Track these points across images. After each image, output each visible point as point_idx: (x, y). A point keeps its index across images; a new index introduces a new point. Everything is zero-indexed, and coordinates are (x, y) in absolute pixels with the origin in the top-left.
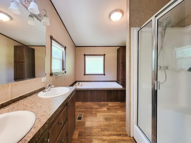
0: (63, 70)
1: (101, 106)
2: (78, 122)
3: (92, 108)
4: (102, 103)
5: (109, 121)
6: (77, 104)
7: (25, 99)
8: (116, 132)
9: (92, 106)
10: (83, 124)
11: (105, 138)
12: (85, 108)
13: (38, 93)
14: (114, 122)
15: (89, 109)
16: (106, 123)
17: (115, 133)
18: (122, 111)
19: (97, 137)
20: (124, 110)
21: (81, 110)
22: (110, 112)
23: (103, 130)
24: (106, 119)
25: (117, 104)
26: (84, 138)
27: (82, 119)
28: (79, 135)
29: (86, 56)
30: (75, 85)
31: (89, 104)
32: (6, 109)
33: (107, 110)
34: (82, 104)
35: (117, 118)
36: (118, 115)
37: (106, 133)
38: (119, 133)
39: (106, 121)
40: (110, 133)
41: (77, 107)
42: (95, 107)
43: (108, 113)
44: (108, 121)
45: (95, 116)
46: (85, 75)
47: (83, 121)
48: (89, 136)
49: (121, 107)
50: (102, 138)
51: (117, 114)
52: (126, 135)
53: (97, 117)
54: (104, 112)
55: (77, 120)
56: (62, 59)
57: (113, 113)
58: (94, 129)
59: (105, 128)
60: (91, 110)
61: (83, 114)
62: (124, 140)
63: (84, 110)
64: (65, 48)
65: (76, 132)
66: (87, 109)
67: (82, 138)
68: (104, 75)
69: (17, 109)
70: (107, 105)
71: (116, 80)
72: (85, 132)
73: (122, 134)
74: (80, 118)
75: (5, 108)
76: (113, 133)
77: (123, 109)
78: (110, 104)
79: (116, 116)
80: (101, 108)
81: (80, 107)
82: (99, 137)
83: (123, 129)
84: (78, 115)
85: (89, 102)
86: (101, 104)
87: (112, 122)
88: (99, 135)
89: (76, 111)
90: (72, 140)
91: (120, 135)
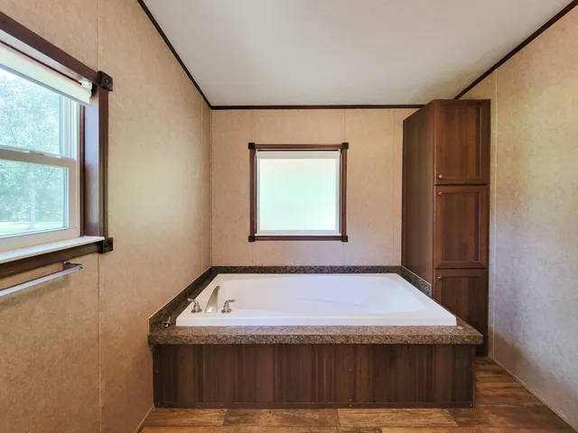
30: (191, 306)
46: (252, 238)
64: (101, 84)
68: (344, 238)
71: (398, 262)
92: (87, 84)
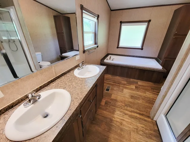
0: (95, 44)
1: (130, 83)
2: (106, 93)
3: (120, 83)
4: (132, 80)
5: (135, 99)
6: (107, 77)
7: (65, 76)
8: (140, 111)
9: (120, 81)
10: (110, 95)
11: (127, 112)
12: (113, 82)
13: (74, 70)
14: (140, 102)
15: (117, 83)
16: (131, 100)
17: (138, 111)
18: (152, 93)
19: (120, 109)
20: (154, 93)
21: (110, 83)
22: (138, 91)
23: (126, 106)
24: (132, 97)
25: (149, 85)
26: (109, 107)
27: (109, 91)
28: (106, 103)
29: (122, 24)
30: (106, 59)
31: (118, 78)
32: (54, 84)
33: (135, 88)
34: (111, 77)
35: (144, 98)
36: (146, 96)
37: (128, 108)
38: (141, 113)
39: (131, 98)
40: (132, 109)
41: (107, 79)
42: (123, 82)
43: (135, 91)
44: (133, 99)
45: (122, 91)
46: (118, 47)
47: (110, 93)
48: (113, 106)
49: (152, 89)
50: (124, 111)
51: (145, 94)
52: (149, 117)
53: (123, 92)
54: (132, 89)
55: (105, 91)
56: (94, 31)
57: (140, 93)
58: (119, 102)
59: (129, 104)
60: (119, 85)
61: (111, 86)
62: (145, 120)
63: (112, 83)
64: (98, 16)
65: (104, 100)
66: (115, 83)
67: (107, 106)
68: (142, 49)
69: (60, 85)
70: (137, 83)
72: (110, 102)
73: (144, 114)
74: (108, 90)
75: (53, 82)
76: (136, 111)
77: (154, 91)
78: (140, 83)
79: (143, 97)
80: (129, 85)
81: (109, 80)
82: (122, 110)
83: (147, 110)
84: (107, 87)
85: (119, 76)
86: (129, 81)
87: (137, 101)
88: (122, 108)
89: (105, 83)
90: (100, 105)
91: (142, 115)
92: (96, 18)
